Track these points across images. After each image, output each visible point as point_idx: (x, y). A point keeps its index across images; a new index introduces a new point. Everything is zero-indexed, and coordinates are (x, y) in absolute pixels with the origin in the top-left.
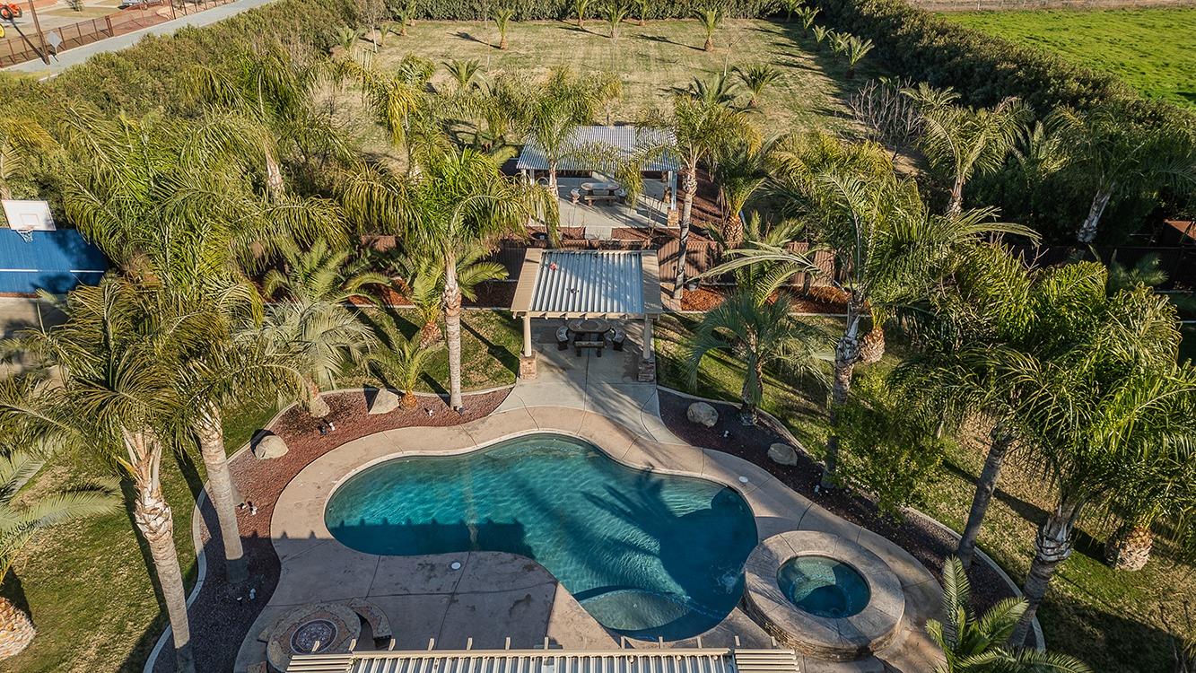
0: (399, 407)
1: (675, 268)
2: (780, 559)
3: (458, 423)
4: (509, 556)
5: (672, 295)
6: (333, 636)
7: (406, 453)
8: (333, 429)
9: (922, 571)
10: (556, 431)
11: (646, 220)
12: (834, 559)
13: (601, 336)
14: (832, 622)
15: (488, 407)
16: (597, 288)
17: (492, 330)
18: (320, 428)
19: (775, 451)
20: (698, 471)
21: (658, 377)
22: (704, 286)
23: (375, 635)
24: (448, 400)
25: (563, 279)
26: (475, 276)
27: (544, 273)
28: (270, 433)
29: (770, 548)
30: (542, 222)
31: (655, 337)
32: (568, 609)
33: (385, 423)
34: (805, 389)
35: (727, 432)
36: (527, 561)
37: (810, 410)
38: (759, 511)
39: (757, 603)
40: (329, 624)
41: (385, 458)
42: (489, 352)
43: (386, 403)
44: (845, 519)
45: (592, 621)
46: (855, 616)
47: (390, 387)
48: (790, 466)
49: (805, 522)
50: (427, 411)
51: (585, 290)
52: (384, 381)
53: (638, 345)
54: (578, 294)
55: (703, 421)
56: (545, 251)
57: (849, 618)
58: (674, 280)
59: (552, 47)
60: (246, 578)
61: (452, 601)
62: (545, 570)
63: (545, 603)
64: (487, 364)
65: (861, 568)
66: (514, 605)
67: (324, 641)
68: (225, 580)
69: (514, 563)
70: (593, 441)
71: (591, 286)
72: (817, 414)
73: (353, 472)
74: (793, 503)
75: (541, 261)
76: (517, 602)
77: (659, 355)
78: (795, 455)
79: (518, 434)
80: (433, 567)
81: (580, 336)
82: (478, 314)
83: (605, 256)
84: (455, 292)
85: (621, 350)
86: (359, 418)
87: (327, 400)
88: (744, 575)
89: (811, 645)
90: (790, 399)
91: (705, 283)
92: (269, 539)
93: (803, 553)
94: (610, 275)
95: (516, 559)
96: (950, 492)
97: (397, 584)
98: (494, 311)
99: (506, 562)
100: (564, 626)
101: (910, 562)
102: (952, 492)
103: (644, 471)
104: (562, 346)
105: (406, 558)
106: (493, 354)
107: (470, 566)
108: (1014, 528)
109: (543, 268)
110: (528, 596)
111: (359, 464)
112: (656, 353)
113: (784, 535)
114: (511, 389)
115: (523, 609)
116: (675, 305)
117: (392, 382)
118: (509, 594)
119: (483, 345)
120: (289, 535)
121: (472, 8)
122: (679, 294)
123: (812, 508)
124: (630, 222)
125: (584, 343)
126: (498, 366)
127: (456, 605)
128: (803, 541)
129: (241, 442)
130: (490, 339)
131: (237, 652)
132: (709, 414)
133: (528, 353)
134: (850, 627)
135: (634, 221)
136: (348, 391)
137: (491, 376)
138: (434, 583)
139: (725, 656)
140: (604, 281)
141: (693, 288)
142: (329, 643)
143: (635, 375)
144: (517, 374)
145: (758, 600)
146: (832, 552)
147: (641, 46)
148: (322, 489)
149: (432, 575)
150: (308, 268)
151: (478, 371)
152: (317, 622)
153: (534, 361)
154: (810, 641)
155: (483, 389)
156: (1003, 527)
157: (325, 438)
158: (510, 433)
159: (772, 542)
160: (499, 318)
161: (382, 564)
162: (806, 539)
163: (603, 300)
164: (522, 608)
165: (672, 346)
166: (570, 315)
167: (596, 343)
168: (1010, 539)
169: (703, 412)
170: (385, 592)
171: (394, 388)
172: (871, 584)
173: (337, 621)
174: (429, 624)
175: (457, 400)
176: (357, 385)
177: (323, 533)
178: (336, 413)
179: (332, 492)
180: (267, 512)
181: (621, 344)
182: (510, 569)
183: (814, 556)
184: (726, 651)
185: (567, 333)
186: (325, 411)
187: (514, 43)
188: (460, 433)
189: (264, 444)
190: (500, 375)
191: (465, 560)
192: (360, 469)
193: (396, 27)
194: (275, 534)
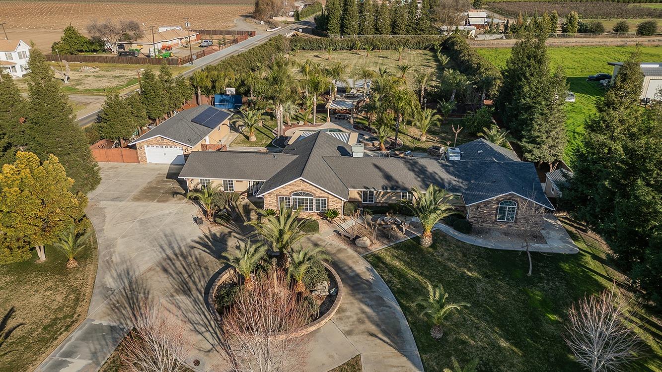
59: (346, 60)
121: (319, 46)
147: (377, 59)
187: (333, 58)
193: (293, 53)
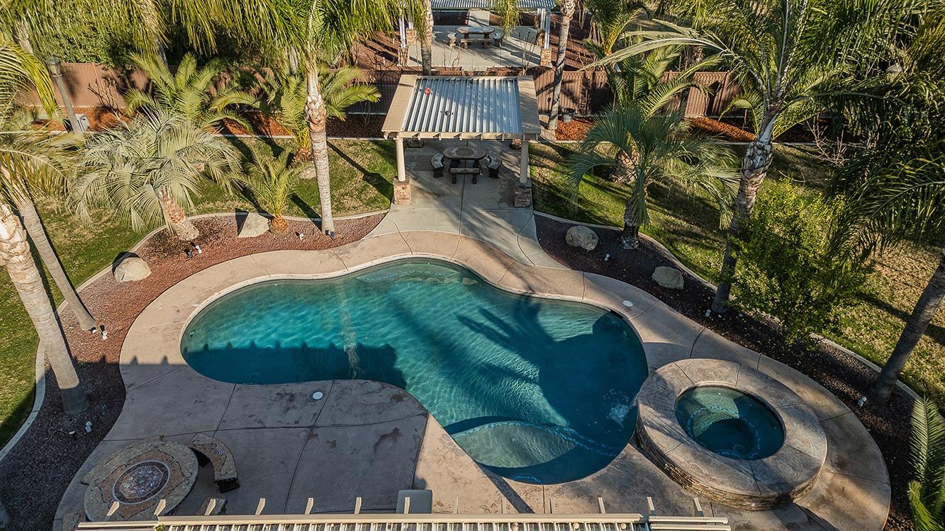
0: (269, 230)
1: (549, 99)
2: (677, 390)
3: (329, 247)
4: (376, 385)
5: (547, 127)
6: (164, 481)
7: (274, 277)
8: (200, 251)
9: (836, 403)
10: (431, 256)
11: (519, 60)
12: (737, 390)
13: (476, 163)
14: (744, 466)
15: (360, 232)
16: (472, 111)
17: (368, 158)
18: (187, 251)
19: (661, 276)
20: (579, 295)
21: (534, 203)
22: (577, 117)
23: (217, 477)
24: (319, 225)
25: (436, 103)
26: (347, 98)
27: (418, 97)
28: (134, 255)
29: (664, 377)
30: (419, 62)
31: (530, 164)
32: (440, 445)
33: (253, 247)
34: (687, 213)
35: (608, 256)
36: (396, 391)
37: (693, 233)
38: (647, 336)
39: (655, 441)
40: (161, 466)
41: (251, 282)
42: (364, 179)
43: (256, 226)
44: (741, 345)
45: (467, 459)
46: (770, 457)
47: (262, 212)
48: (676, 290)
49: (699, 349)
50: (298, 234)
51: (459, 112)
52: (257, 206)
53: (513, 172)
54: (452, 117)
55: (583, 245)
56: (419, 77)
57: (765, 460)
58: (548, 112)
60: (86, 409)
61: (311, 436)
62: (415, 400)
63: (415, 437)
64: (363, 190)
65: (770, 401)
66: (380, 441)
67: (152, 487)
68: (62, 411)
69: (382, 393)
70: (468, 265)
71: (466, 109)
72: (701, 237)
73: (216, 296)
74: (683, 328)
75: (415, 86)
76: (384, 437)
77: (535, 181)
78: (682, 279)
79: (391, 258)
80: (292, 397)
81: (456, 162)
82: (355, 144)
83: (480, 82)
84: (318, 104)
85: (496, 177)
86: (228, 242)
87: (197, 225)
88: (636, 408)
89: (721, 491)
90: (671, 222)
91: (579, 115)
92: (117, 364)
93: (702, 383)
94: (486, 99)
95: (383, 388)
96: (853, 316)
97: (251, 416)
98: (371, 141)
99: (372, 392)
100: (435, 466)
101: (822, 392)
102: (856, 316)
103: (522, 295)
104: (438, 173)
105: (264, 387)
106: (368, 181)
107: (333, 396)
108: (931, 355)
109: (416, 94)
110: (396, 430)
111: (223, 287)
112: (532, 179)
113: (679, 363)
114: (385, 214)
115: (390, 444)
116: (550, 135)
117: (264, 207)
118: (374, 428)
119: (359, 173)
120: (140, 361)
122: (554, 124)
123: (704, 333)
124: (504, 62)
125: (459, 170)
126: (372, 192)
127: (314, 440)
128: (701, 370)
129: (104, 264)
130: (366, 167)
131: (62, 494)
132: (588, 237)
133: (402, 177)
134: (766, 471)
135: (508, 61)
136: (219, 215)
137: (365, 201)
138: (293, 415)
139: (636, 524)
140: (479, 104)
141: (568, 119)
142: (159, 489)
143: (511, 202)
144: (391, 199)
145: (656, 437)
146: (734, 382)
148: (182, 313)
149: (291, 406)
150: (174, 89)
151: (352, 197)
152: (146, 464)
153: (408, 186)
154: (721, 487)
155: (356, 214)
156: (919, 354)
157: (191, 261)
158: (383, 256)
159: (666, 371)
160: (375, 147)
161: (237, 394)
162: (705, 367)
163: (478, 122)
164: (388, 444)
165: (547, 174)
166: (443, 136)
167: (471, 170)
168: (929, 367)
169: (582, 236)
170: (238, 425)
171: (266, 213)
172: (785, 418)
173: (171, 463)
174: (282, 462)
175: (329, 223)
176: (229, 209)
177: (176, 358)
178: (205, 236)
179: (191, 316)
180: (119, 338)
181: (497, 171)
182: (376, 399)
183: (714, 386)
184: (637, 517)
185: (442, 161)
186: (193, 234)
188: (331, 257)
189: (123, 266)
190: (374, 200)
191: (328, 390)
192: (224, 292)
194: (125, 359)
